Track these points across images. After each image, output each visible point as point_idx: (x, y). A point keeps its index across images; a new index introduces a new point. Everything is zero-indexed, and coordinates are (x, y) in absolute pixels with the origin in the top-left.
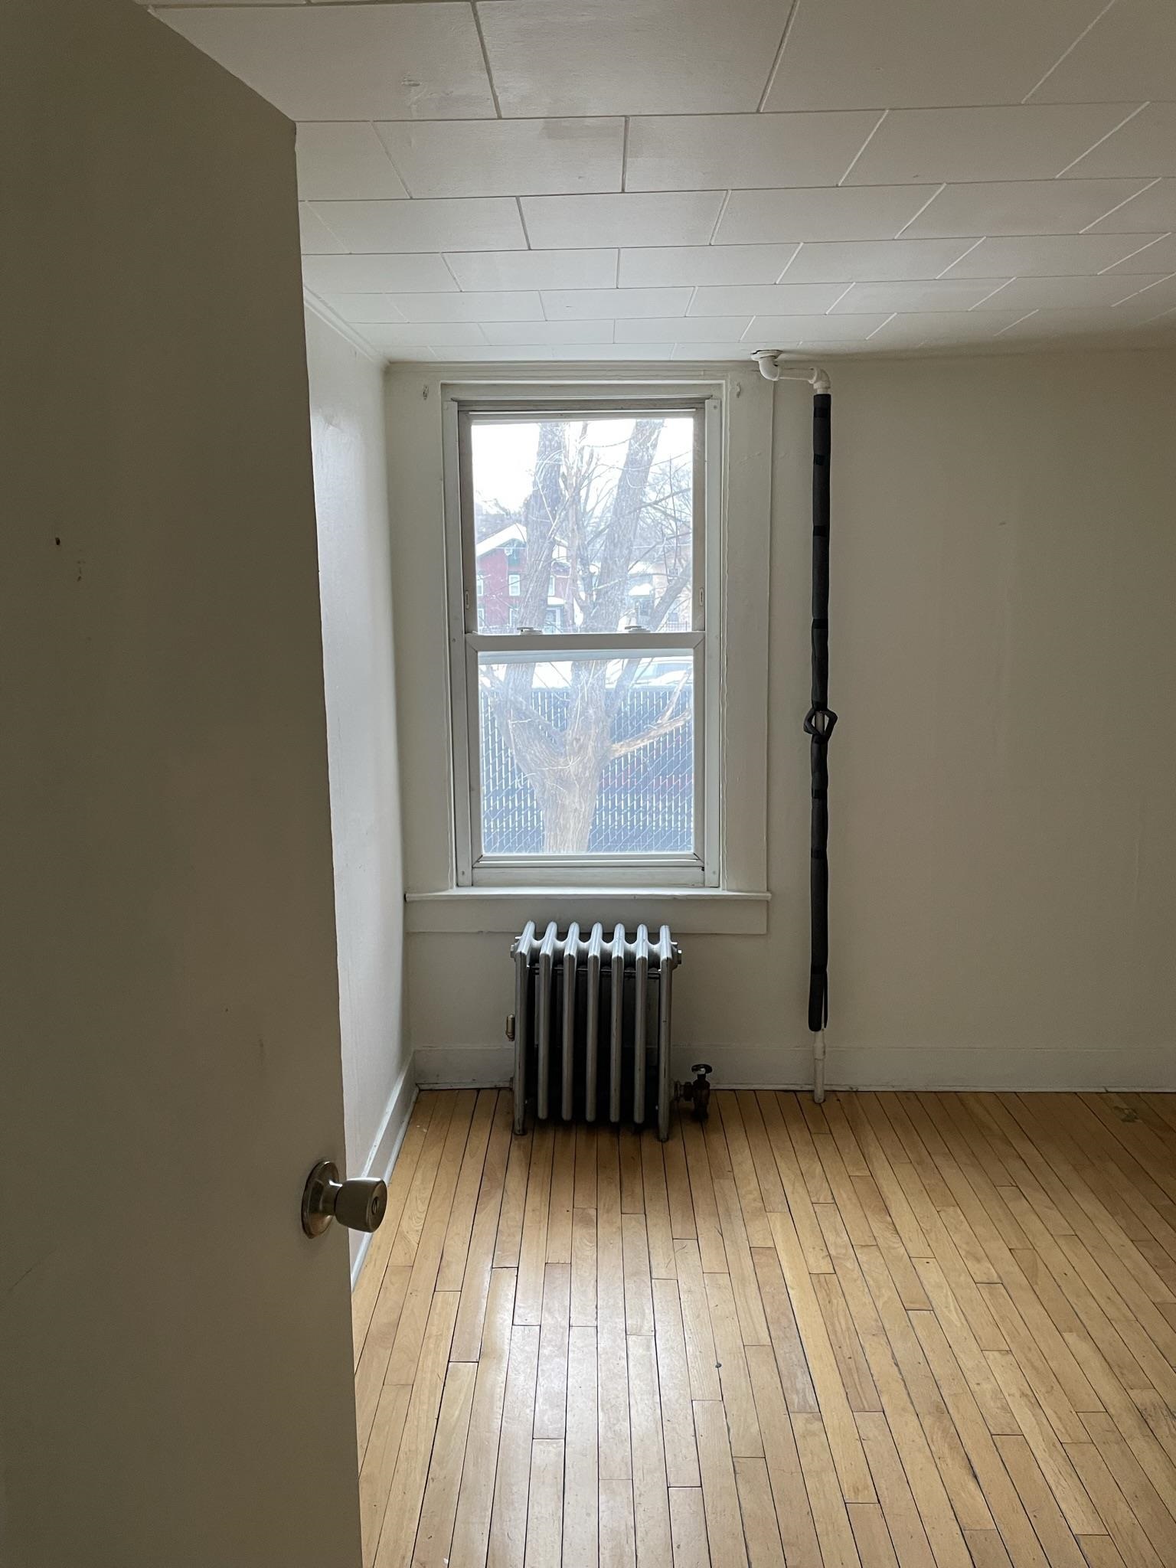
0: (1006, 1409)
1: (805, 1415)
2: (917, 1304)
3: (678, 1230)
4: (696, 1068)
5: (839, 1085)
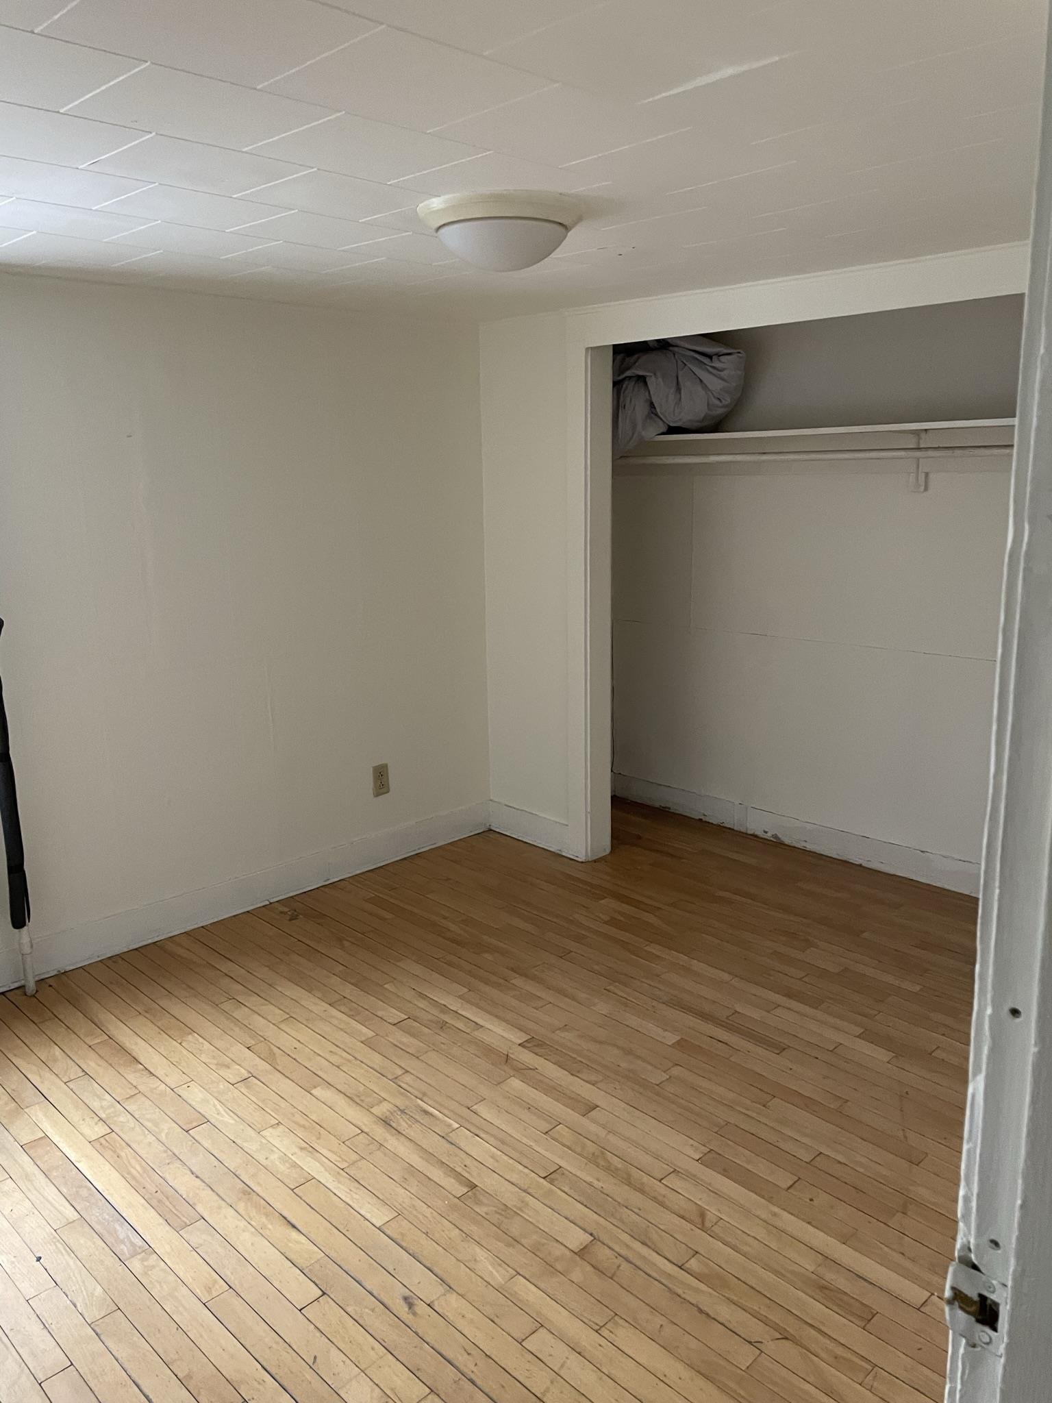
0: (294, 1165)
1: (140, 1256)
2: (194, 1123)
5: (49, 970)
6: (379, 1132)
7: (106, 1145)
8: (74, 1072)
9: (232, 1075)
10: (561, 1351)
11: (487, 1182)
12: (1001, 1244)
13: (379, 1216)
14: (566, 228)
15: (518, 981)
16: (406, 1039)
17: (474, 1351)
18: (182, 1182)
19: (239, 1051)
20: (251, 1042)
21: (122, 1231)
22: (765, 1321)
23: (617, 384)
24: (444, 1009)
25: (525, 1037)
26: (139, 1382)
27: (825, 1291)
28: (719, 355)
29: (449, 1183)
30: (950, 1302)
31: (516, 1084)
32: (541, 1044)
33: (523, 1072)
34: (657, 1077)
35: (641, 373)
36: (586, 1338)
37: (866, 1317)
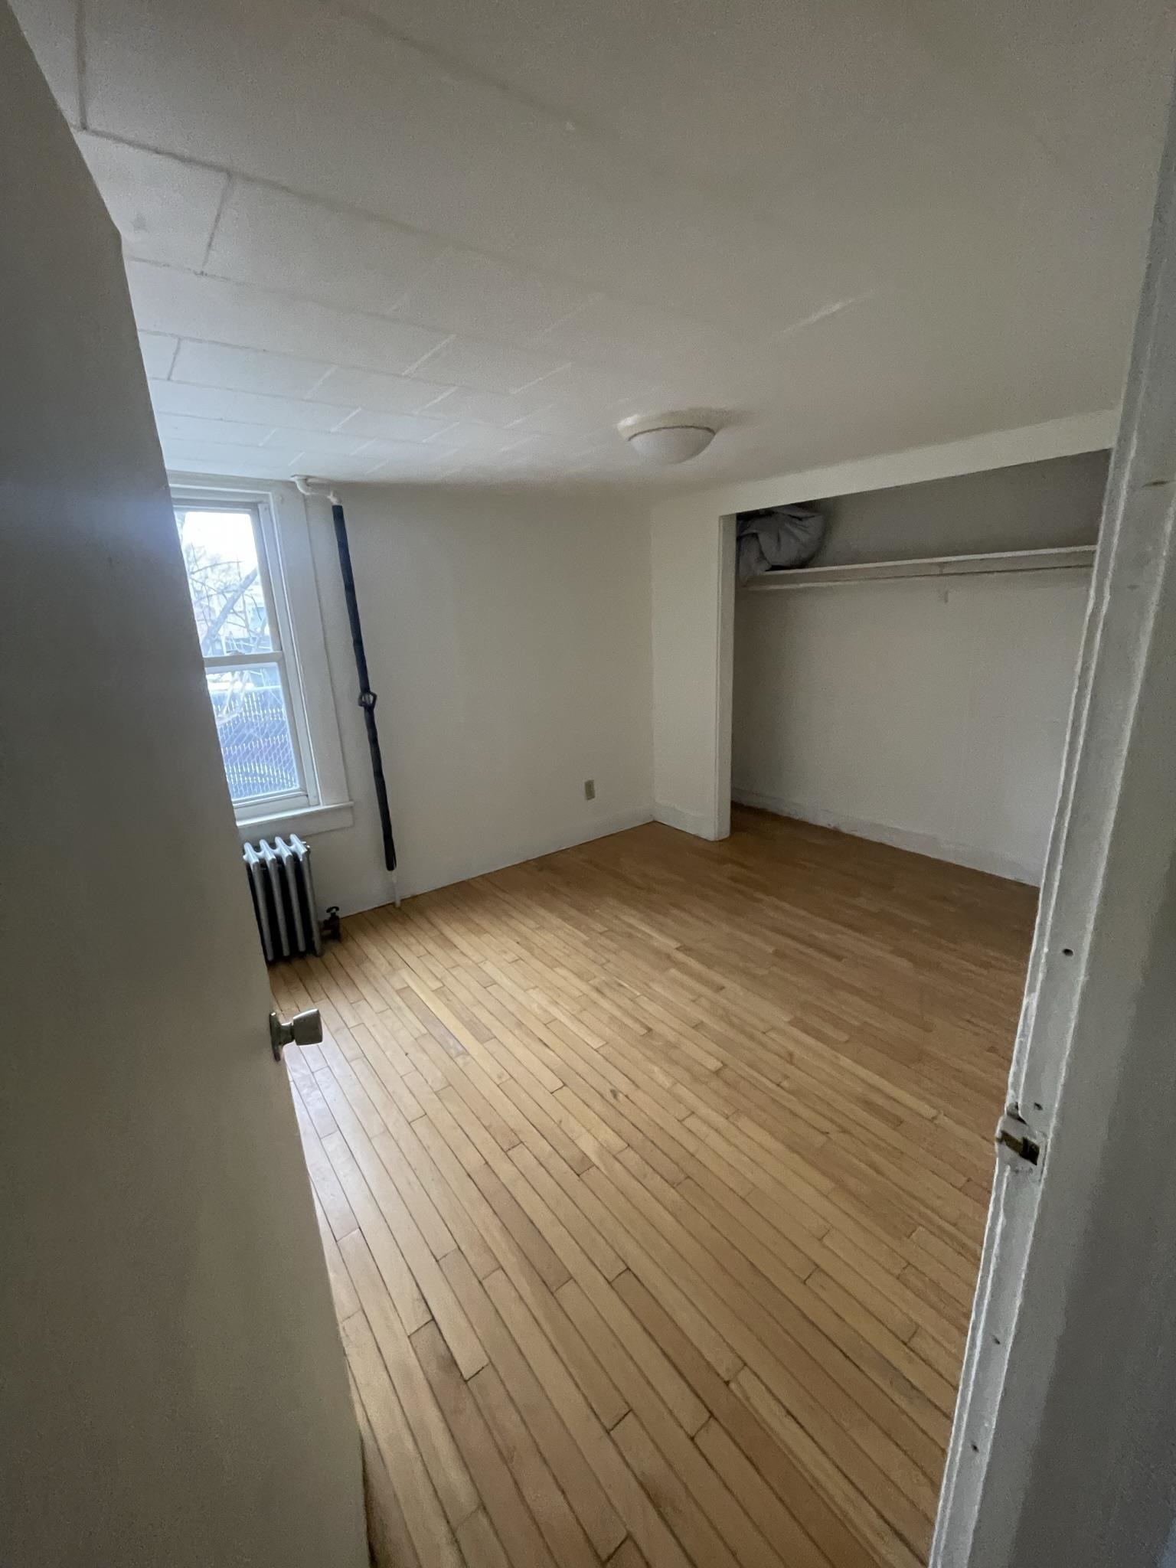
0: (546, 1011)
1: (462, 1056)
2: (488, 983)
3: (352, 999)
4: (329, 911)
5: (407, 895)
6: (594, 995)
7: (440, 992)
8: (422, 951)
9: (510, 957)
10: (705, 1129)
11: (658, 1028)
12: (1044, 1107)
13: (596, 1043)
14: (712, 431)
15: (675, 911)
16: (607, 942)
17: (652, 1123)
18: (485, 1017)
19: (512, 944)
20: (519, 940)
21: (451, 1042)
22: (832, 1121)
23: (739, 539)
24: (631, 926)
25: (679, 945)
26: (463, 1126)
27: (869, 1105)
28: (807, 518)
29: (636, 1027)
30: (1000, 1141)
31: (673, 972)
32: (690, 950)
33: (678, 965)
34: (761, 972)
35: (755, 531)
36: (720, 1121)
37: (897, 1123)
